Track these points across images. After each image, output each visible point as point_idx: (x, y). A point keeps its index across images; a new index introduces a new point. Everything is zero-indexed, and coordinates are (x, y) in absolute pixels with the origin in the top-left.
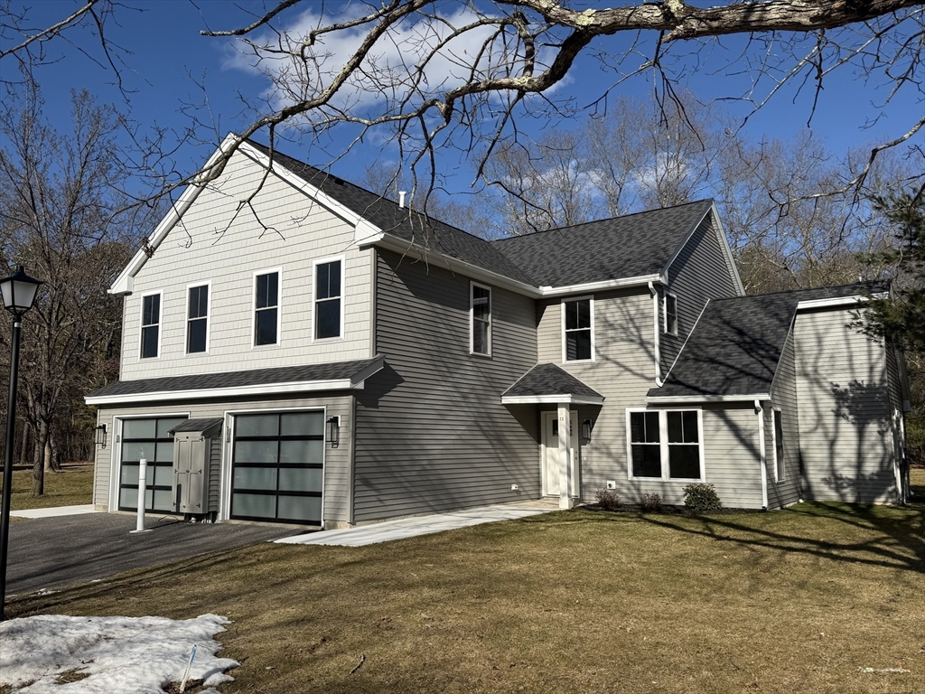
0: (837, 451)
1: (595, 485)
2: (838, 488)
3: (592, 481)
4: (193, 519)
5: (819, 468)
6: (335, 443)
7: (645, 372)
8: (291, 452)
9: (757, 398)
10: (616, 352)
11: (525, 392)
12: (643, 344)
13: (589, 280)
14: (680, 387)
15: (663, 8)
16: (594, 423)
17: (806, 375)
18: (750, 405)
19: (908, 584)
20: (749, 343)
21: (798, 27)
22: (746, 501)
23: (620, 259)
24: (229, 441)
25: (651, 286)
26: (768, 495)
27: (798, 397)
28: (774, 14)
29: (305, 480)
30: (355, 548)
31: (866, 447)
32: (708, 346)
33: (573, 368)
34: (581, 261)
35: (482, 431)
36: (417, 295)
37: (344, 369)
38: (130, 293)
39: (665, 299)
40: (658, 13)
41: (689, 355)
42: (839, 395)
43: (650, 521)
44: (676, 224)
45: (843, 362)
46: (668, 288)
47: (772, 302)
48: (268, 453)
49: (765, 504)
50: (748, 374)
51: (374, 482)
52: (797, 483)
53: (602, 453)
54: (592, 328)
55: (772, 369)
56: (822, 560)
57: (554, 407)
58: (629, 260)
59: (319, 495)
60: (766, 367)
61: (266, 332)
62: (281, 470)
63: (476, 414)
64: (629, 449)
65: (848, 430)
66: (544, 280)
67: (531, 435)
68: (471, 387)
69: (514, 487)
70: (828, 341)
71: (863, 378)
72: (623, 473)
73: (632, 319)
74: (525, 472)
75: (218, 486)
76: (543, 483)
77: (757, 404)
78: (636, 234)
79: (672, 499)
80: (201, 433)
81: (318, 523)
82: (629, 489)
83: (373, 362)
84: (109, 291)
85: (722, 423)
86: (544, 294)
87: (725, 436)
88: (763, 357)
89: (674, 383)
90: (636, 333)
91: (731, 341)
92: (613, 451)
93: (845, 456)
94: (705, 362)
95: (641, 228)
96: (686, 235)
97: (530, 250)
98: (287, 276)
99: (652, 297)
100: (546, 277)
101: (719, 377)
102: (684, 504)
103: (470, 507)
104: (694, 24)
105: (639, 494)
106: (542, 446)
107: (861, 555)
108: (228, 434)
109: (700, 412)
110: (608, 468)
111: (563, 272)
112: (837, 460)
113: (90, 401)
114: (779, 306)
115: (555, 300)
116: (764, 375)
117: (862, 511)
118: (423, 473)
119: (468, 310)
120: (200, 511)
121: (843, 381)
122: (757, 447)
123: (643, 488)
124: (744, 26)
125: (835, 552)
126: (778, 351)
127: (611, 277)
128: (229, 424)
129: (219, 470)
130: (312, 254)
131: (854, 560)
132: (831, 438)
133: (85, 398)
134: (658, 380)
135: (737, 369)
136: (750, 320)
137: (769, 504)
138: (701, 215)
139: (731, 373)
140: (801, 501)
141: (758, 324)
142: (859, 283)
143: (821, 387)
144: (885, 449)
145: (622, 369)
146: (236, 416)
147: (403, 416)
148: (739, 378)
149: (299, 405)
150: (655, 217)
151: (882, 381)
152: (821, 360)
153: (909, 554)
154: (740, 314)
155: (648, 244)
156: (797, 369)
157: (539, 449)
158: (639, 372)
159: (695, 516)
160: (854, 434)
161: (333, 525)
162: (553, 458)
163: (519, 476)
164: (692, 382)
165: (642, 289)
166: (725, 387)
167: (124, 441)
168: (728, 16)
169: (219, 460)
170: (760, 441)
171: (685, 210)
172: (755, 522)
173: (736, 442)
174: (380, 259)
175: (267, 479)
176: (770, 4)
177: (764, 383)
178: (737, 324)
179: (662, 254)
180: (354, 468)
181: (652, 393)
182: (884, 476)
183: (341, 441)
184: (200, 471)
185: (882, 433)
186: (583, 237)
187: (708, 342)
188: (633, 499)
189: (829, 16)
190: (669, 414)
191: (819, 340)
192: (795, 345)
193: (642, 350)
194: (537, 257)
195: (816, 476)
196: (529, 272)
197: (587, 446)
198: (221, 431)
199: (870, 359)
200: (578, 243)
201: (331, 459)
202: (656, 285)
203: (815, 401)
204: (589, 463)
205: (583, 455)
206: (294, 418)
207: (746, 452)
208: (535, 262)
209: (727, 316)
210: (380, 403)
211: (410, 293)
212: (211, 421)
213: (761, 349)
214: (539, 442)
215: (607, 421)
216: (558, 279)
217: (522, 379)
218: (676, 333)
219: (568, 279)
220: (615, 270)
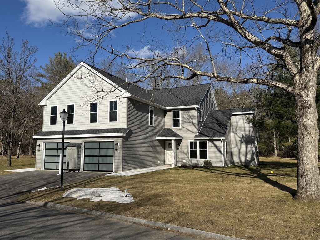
0: (241, 152)
3: (179, 160)
4: (72, 171)
5: (236, 156)
6: (117, 150)
7: (194, 131)
8: (103, 152)
9: (222, 138)
10: (186, 125)
11: (162, 136)
12: (193, 124)
13: (179, 106)
14: (203, 135)
16: (180, 144)
17: (233, 132)
18: (220, 140)
19: (254, 180)
20: (220, 124)
21: (236, 83)
22: (219, 165)
23: (187, 100)
24: (83, 149)
25: (196, 108)
26: (224, 163)
29: (108, 160)
31: (248, 151)
32: (209, 124)
33: (174, 129)
35: (151, 146)
36: (137, 110)
37: (120, 130)
38: (46, 105)
39: (199, 111)
41: (204, 126)
43: (195, 169)
44: (201, 90)
45: (243, 129)
46: (200, 108)
47: (225, 112)
48: (96, 152)
49: (223, 165)
50: (219, 132)
51: (127, 160)
52: (231, 161)
53: (182, 152)
54: (180, 119)
55: (225, 131)
56: (237, 176)
57: (171, 140)
58: (190, 100)
59: (113, 164)
60: (224, 130)
61: (94, 119)
62: (100, 157)
63: (150, 142)
64: (189, 151)
65: (244, 145)
66: (167, 104)
67: (163, 148)
68: (149, 135)
69: (159, 162)
70: (239, 123)
71: (247, 133)
72: (188, 158)
73: (190, 117)
74: (161, 158)
75: (80, 162)
76: (166, 161)
77: (222, 140)
78: (191, 92)
79: (200, 165)
80: (75, 147)
81: (113, 171)
82: (189, 162)
83: (128, 128)
84: (39, 104)
85: (213, 145)
86: (167, 108)
87: (213, 148)
88: (223, 127)
89: (201, 134)
90: (191, 120)
91: (215, 123)
92: (185, 152)
94: (209, 128)
96: (204, 94)
97: (161, 94)
98: (100, 104)
99: (196, 111)
100: (167, 103)
101: (212, 132)
102: (203, 165)
103: (148, 167)
105: (192, 163)
106: (166, 150)
108: (83, 147)
109: (208, 141)
110: (183, 156)
111: (172, 103)
112: (241, 154)
113: (35, 137)
114: (227, 114)
115: (170, 110)
116: (224, 133)
117: (246, 167)
118: (138, 158)
119: (149, 113)
120: (76, 169)
122: (221, 151)
123: (192, 161)
124: (227, 81)
125: (240, 175)
126: (227, 126)
127: (185, 105)
128: (83, 145)
129: (80, 158)
130: (108, 98)
131: (244, 176)
132: (239, 149)
133: (33, 136)
134: (197, 133)
135: (216, 131)
136: (220, 117)
137: (224, 165)
138: (208, 88)
139: (215, 132)
140: (232, 165)
141: (222, 118)
143: (237, 135)
144: (252, 151)
145: (187, 130)
146: (85, 142)
147: (134, 143)
148: (217, 133)
149: (106, 140)
150: (196, 87)
151: (252, 134)
152: (237, 128)
153: (256, 175)
154: (217, 115)
155: (194, 96)
156: (231, 130)
157: (165, 151)
158: (192, 131)
159: (206, 168)
160: (245, 148)
161: (117, 172)
162: (168, 154)
164: (205, 134)
165: (194, 109)
166: (214, 135)
167: (46, 149)
168: (225, 79)
169: (80, 155)
170: (222, 149)
171: (203, 86)
172: (221, 169)
173: (216, 150)
174: (129, 101)
175: (96, 160)
177: (224, 134)
178: (217, 118)
179: (198, 99)
180: (123, 157)
181: (196, 136)
182: (252, 159)
183: (119, 150)
184: (76, 158)
185: (252, 148)
186: (176, 92)
187: (209, 123)
188: (190, 165)
189: (241, 82)
190: (200, 142)
191: (237, 123)
192: (231, 124)
194: (163, 97)
195: (236, 159)
196: (162, 102)
197: (178, 150)
198: (81, 146)
199: (249, 128)
201: (116, 154)
202: (197, 108)
203: (235, 139)
204: (178, 155)
205: (177, 153)
206: (104, 143)
208: (163, 99)
209: (214, 116)
210: (128, 139)
211: (135, 110)
212: (78, 143)
213: (223, 125)
214: (165, 150)
215: (183, 144)
216: (171, 105)
217: (161, 132)
218: (201, 120)
219: (173, 105)
220: (186, 103)
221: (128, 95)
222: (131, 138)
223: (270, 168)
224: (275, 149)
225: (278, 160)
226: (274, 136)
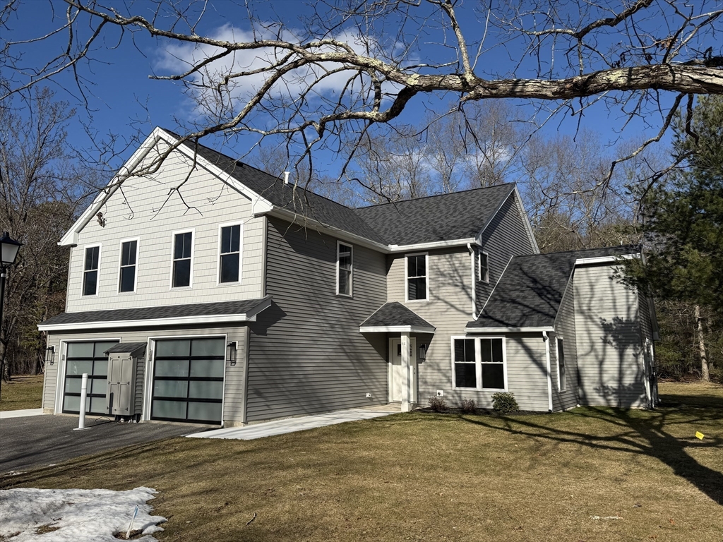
0: (605, 369)
1: (429, 393)
2: (605, 396)
3: (427, 390)
4: (122, 419)
5: (592, 381)
6: (233, 362)
7: (466, 309)
8: (199, 369)
9: (544, 330)
10: (445, 294)
11: (376, 324)
12: (464, 288)
13: (425, 241)
14: (490, 320)
15: (462, 79)
16: (428, 347)
17: (582, 312)
18: (539, 335)
19: (638, 463)
20: (540, 289)
21: (545, 97)
22: (537, 406)
23: (448, 226)
24: (150, 360)
25: (469, 246)
26: (553, 401)
27: (576, 329)
28: (530, 88)
29: (210, 390)
30: (248, 441)
31: (625, 365)
32: (511, 291)
33: (413, 305)
34: (420, 226)
35: (346, 352)
36: (297, 251)
37: (241, 306)
38: (75, 246)
39: (479, 256)
40: (459, 81)
41: (497, 297)
42: (606, 328)
43: (466, 420)
44: (488, 200)
45: (609, 304)
46: (482, 248)
47: (557, 259)
48: (181, 369)
49: (551, 408)
50: (539, 312)
51: (262, 391)
52: (575, 393)
53: (434, 369)
54: (427, 276)
55: (556, 308)
56: (584, 447)
57: (398, 335)
58: (454, 227)
59: (220, 401)
60: (552, 307)
61: (181, 276)
62: (191, 382)
63: (341, 340)
64: (453, 366)
65: (612, 353)
66: (392, 240)
67: (381, 356)
68: (337, 319)
69: (368, 395)
70: (598, 288)
71: (623, 316)
72: (449, 385)
73: (456, 270)
74: (377, 383)
75: (142, 394)
76: (390, 392)
77: (545, 334)
78: (460, 207)
79: (484, 404)
80: (129, 354)
81: (219, 423)
82: (453, 396)
83: (264, 301)
84: (59, 244)
85: (520, 348)
86: (392, 250)
87: (522, 357)
88: (548, 298)
89: (486, 318)
90: (460, 280)
91: (528, 287)
92: (442, 368)
93: (610, 372)
94: (508, 302)
95: (463, 203)
96: (495, 209)
97: (382, 216)
98: (199, 235)
99: (470, 255)
100: (394, 237)
101: (518, 313)
102: (492, 408)
103: (335, 410)
104: (481, 90)
105: (461, 400)
106: (390, 364)
107: (611, 444)
108: (151, 355)
109: (504, 339)
110: (438, 381)
111: (406, 234)
112: (605, 375)
113: (42, 328)
114: (562, 262)
115: (400, 255)
116: (551, 313)
117: (621, 413)
118: (300, 384)
119: (335, 262)
120: (127, 413)
121: (609, 317)
122: (545, 365)
123: (463, 395)
124: (512, 94)
125: (594, 442)
126: (560, 296)
127: (442, 239)
128: (151, 347)
129: (143, 382)
130: (219, 219)
131: (606, 448)
132: (600, 359)
133: (38, 326)
134: (474, 315)
135: (531, 308)
136: (541, 272)
137: (554, 408)
138: (507, 195)
139: (526, 311)
140: (579, 406)
141: (546, 275)
142: (620, 246)
143: (593, 321)
144: (639, 368)
145: (449, 307)
146: (156, 341)
147: (285, 341)
148: (532, 315)
149: (206, 333)
150: (474, 195)
151: (636, 317)
152: (593, 302)
153: (646, 443)
154: (534, 268)
155: (468, 215)
156: (575, 308)
157: (387, 366)
158: (462, 309)
159: (499, 417)
160: (617, 357)
161: (230, 424)
162: (398, 373)
163: (373, 387)
164: (498, 317)
165: (463, 249)
166: (521, 322)
167: (68, 359)
168: (502, 87)
169: (143, 375)
170: (547, 361)
171: (495, 190)
172: (541, 421)
173: (530, 362)
174: (270, 225)
175: (180, 389)
176: (528, 82)
177: (549, 318)
178: (533, 275)
179: (478, 223)
180: (247, 381)
181: (470, 325)
182: (638, 387)
183: (238, 361)
184: (129, 383)
185: (636, 356)
186: (422, 208)
187: (511, 288)
188: (456, 404)
189: (563, 92)
190: (482, 340)
191: (592, 287)
192: (574, 291)
193: (463, 293)
194: (387, 222)
195: (589, 387)
196: (382, 233)
197: (423, 364)
198: (145, 352)
199: (628, 302)
200: (417, 212)
201: (231, 374)
202: (473, 246)
203: (589, 332)
204: (424, 377)
205: (419, 370)
206: (202, 343)
207: (538, 370)
208: (386, 226)
209: (525, 269)
210: (268, 332)
211: (292, 250)
212: (138, 344)
213: (549, 293)
214: (387, 361)
215: (437, 345)
216: (402, 239)
217: (375, 314)
218: (488, 281)
219: (409, 239)
220: (444, 234)
221: (266, 206)
222: (276, 329)
223: (693, 418)
224: (704, 360)
225: (711, 392)
226: (700, 328)
